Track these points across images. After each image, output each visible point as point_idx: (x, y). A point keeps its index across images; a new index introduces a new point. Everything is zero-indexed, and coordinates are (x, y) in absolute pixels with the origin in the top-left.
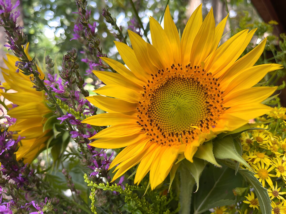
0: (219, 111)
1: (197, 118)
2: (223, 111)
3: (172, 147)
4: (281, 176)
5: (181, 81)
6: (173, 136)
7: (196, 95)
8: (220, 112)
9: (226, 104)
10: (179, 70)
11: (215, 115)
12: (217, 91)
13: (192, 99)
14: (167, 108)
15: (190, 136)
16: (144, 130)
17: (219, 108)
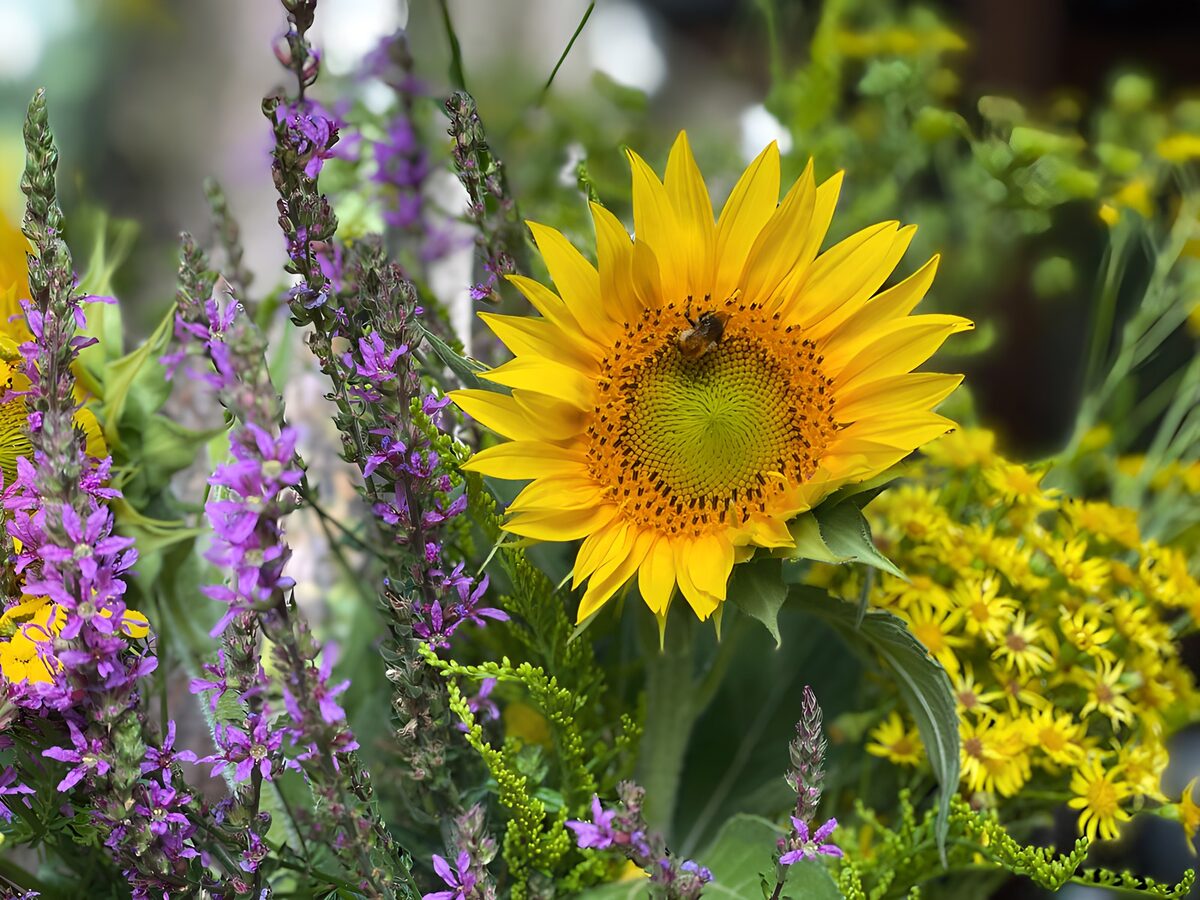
0: (823, 434)
1: (762, 454)
2: (834, 432)
3: (702, 538)
4: (981, 630)
6: (702, 505)
7: (755, 387)
8: (826, 437)
9: (841, 413)
11: (815, 445)
12: (817, 376)
13: (744, 400)
14: (673, 428)
15: (751, 505)
16: (615, 491)
17: (824, 425)
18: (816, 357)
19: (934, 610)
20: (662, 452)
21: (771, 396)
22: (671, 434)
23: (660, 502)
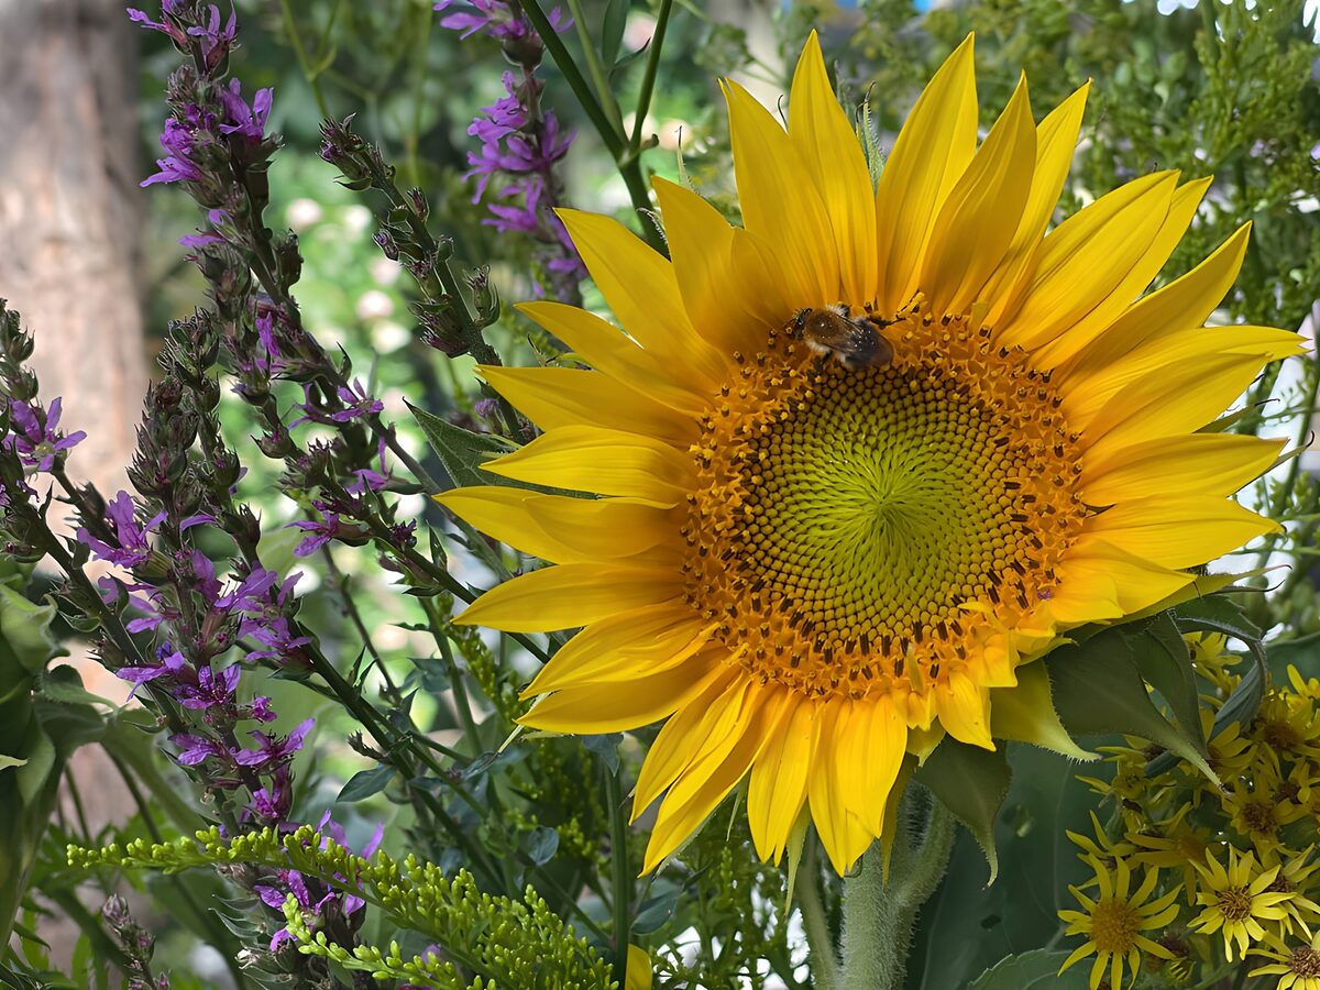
0: (1063, 524)
2: (1081, 521)
3: (866, 703)
6: (865, 650)
7: (955, 448)
8: (1068, 530)
9: (1093, 488)
11: (1050, 542)
13: (936, 470)
14: (821, 521)
15: (947, 646)
16: (726, 631)
17: (1064, 509)
18: (1050, 397)
20: (804, 560)
21: (981, 461)
22: (817, 532)
23: (800, 643)
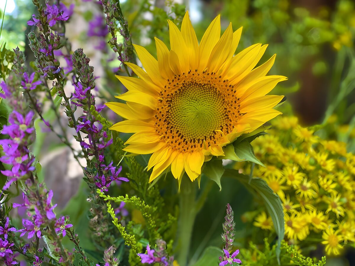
0: (236, 117)
1: (215, 124)
2: (240, 116)
3: (194, 153)
4: (292, 184)
5: (198, 86)
7: (213, 101)
8: (237, 118)
9: (242, 110)
10: (196, 75)
12: (234, 97)
13: (209, 106)
14: (185, 115)
15: (211, 141)
16: (164, 137)
17: (236, 114)
18: (234, 91)
19: (276, 177)
20: (181, 124)
21: (219, 104)
23: (180, 141)
